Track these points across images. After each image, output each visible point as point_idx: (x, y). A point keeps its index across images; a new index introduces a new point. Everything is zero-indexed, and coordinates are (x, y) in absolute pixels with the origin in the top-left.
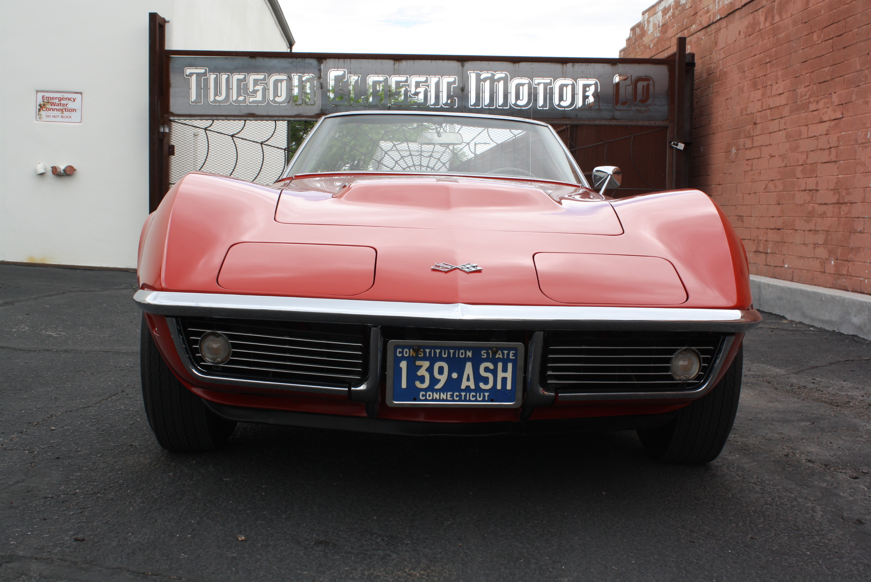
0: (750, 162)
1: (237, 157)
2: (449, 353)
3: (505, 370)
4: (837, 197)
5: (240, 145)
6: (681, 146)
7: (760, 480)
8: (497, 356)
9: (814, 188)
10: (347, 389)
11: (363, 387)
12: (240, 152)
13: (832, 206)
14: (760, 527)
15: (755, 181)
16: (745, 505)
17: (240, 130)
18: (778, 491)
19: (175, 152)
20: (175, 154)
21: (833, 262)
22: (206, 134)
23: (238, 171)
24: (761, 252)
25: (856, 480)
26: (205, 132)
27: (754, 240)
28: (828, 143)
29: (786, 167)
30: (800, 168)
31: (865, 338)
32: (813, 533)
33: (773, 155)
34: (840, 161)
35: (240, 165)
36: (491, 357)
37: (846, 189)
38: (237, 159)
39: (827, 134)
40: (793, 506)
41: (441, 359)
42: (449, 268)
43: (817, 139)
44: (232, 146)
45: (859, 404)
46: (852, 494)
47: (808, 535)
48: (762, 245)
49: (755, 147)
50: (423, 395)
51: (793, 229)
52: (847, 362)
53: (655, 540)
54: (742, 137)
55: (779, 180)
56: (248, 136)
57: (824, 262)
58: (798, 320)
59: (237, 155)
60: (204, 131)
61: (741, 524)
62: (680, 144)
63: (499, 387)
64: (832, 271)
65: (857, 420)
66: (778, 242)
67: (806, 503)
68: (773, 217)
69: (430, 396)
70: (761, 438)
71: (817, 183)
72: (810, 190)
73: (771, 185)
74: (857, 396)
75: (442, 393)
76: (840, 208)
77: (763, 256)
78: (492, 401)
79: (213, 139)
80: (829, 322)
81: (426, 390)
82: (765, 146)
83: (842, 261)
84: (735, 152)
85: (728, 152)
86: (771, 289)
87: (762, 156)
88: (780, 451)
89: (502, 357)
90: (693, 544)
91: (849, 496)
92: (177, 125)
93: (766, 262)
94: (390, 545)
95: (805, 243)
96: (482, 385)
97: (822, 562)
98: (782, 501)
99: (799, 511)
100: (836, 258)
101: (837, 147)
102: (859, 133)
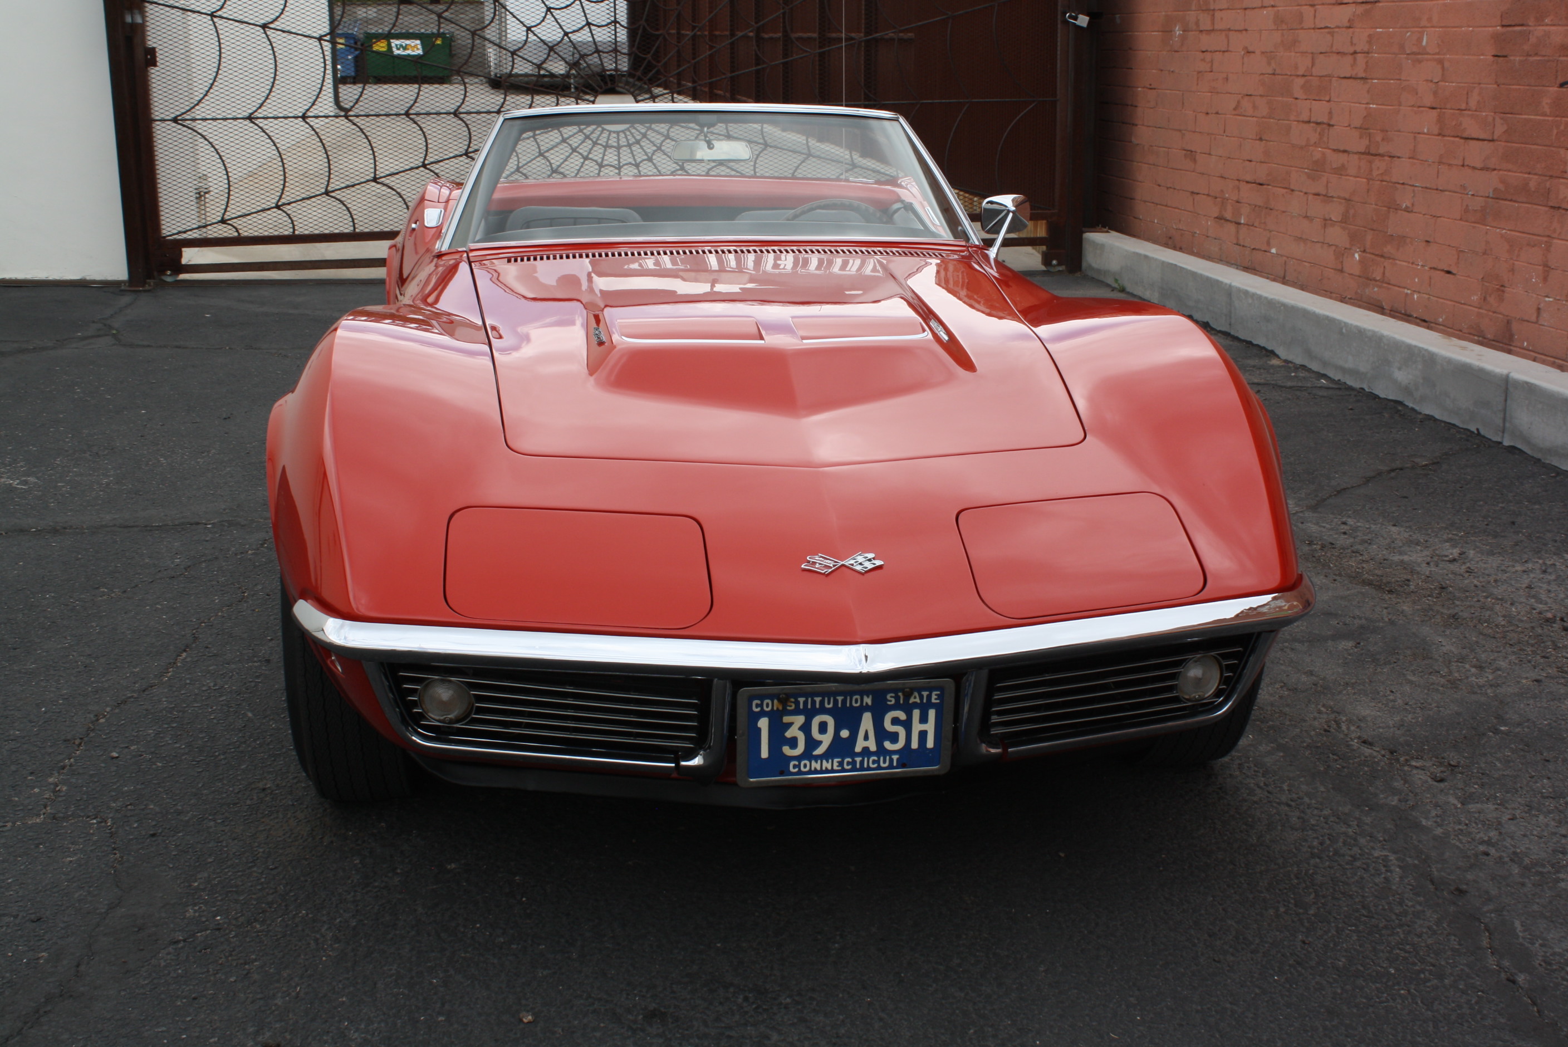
0: (1208, 56)
1: (276, 66)
2: (836, 702)
3: (924, 719)
4: (1365, 142)
5: (279, 42)
6: (1083, 21)
7: (1295, 796)
8: (912, 700)
9: (1325, 121)
10: (673, 765)
11: (697, 761)
12: (281, 56)
13: (1356, 157)
14: (1313, 915)
15: (1218, 93)
16: (1280, 861)
17: (277, 14)
18: (1326, 823)
19: (158, 59)
20: (158, 64)
21: (1357, 256)
22: (214, 23)
23: (278, 92)
24: (1228, 220)
25: (1442, 785)
26: (212, 20)
27: (1216, 198)
28: (1352, 43)
29: (1274, 74)
30: (1301, 81)
31: (1417, 408)
32: (1393, 921)
33: (1251, 49)
34: (1372, 79)
35: (283, 80)
36: (901, 702)
37: (1382, 131)
38: (276, 70)
39: (1350, 27)
40: (1354, 858)
41: (823, 710)
42: (831, 568)
43: (1332, 34)
44: (264, 45)
45: (1425, 586)
46: (1438, 820)
47: (1386, 927)
48: (1229, 208)
49: (1217, 30)
50: (795, 766)
51: (1286, 188)
52: (1393, 474)
53: (1161, 963)
54: (1193, 8)
55: (1261, 96)
56: (294, 25)
57: (1341, 254)
58: (1299, 361)
59: (276, 61)
60: (209, 18)
61: (1282, 910)
62: (1081, 16)
63: (915, 745)
64: (1356, 271)
65: (1426, 630)
66: (1260, 207)
67: (1373, 848)
68: (1250, 161)
69: (805, 766)
70: (1281, 687)
71: (1330, 113)
72: (1317, 123)
73: (1246, 104)
74: (1419, 565)
75: (824, 762)
76: (1371, 162)
77: (1232, 228)
78: (904, 766)
79: (227, 34)
80: (1354, 373)
81: (799, 758)
82: (1236, 31)
83: (1373, 256)
84: (1179, 34)
85: (1167, 31)
86: (1250, 301)
87: (1230, 49)
88: (1315, 719)
89: (919, 701)
90: (1218, 965)
91: (1435, 824)
92: (157, 9)
93: (1238, 239)
94: (760, 1010)
95: (1308, 215)
96: (888, 745)
97: (1415, 989)
98: (1335, 846)
99: (1364, 869)
100: (1362, 249)
101: (1368, 53)
102: (1408, 34)
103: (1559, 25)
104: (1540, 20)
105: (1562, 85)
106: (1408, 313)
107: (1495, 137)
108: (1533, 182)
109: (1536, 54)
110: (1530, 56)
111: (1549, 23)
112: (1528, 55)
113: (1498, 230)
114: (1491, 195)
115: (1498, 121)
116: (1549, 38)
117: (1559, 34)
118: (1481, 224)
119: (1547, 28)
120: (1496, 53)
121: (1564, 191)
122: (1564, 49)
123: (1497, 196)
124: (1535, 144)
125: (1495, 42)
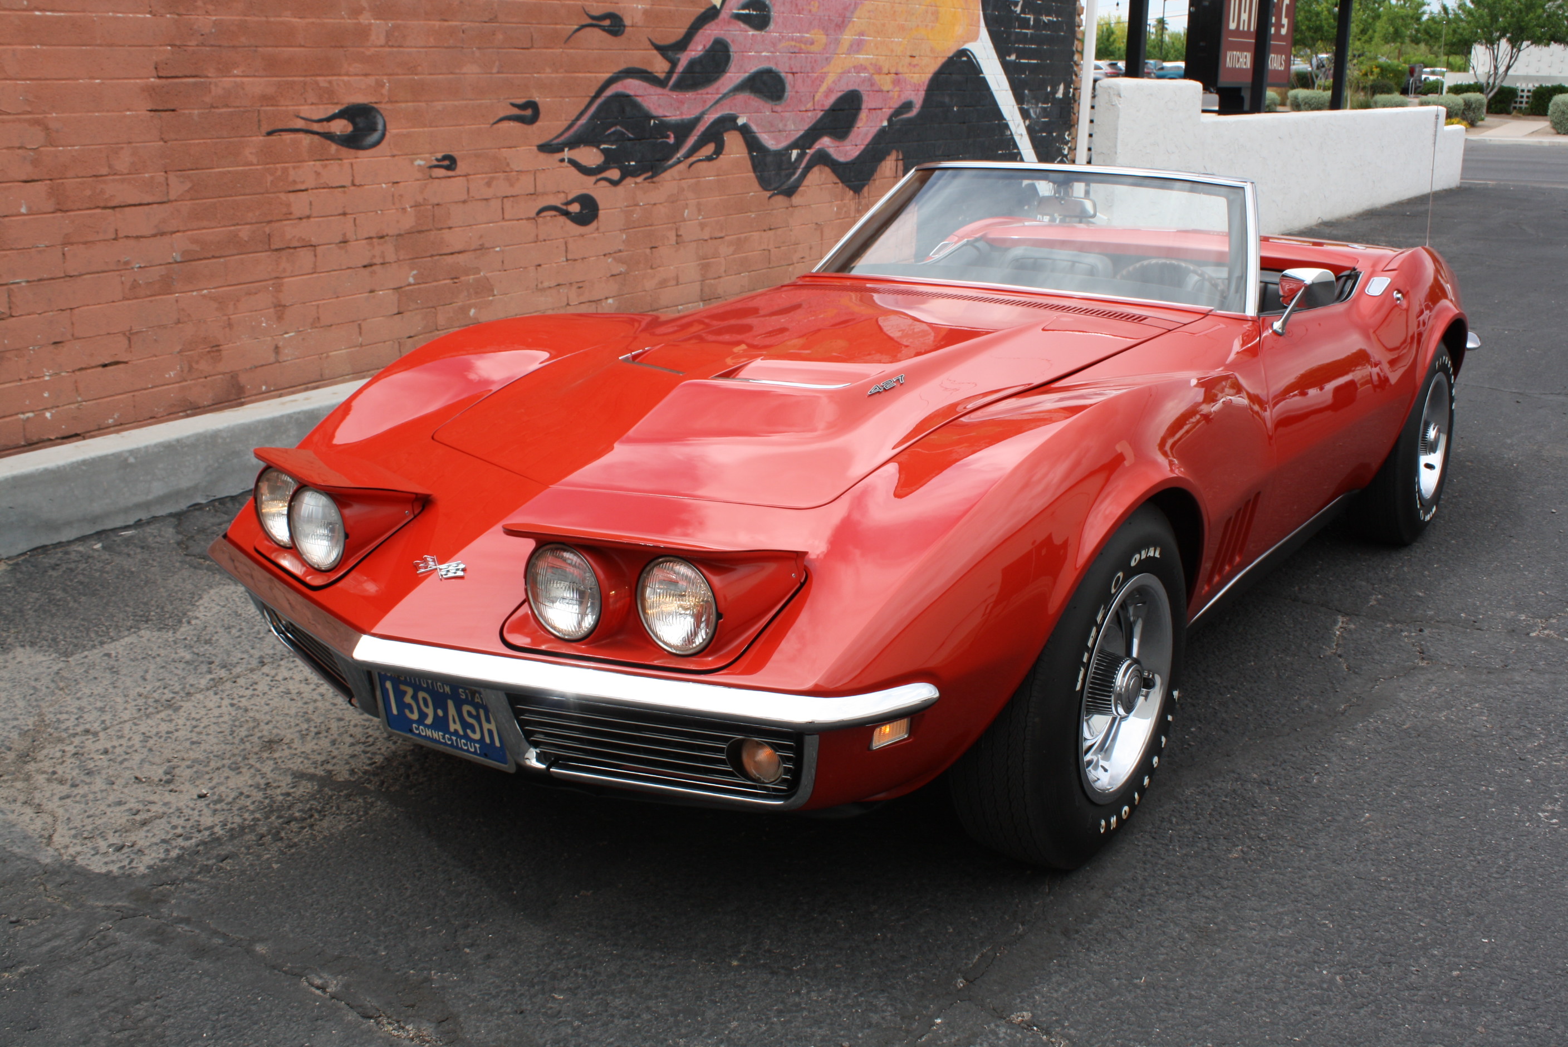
103: (255, 76)
104: (225, 70)
105: (269, 134)
106: (35, 439)
107: (173, 196)
108: (244, 232)
109: (227, 106)
110: (217, 107)
111: (240, 74)
112: (212, 107)
113: (195, 293)
114: (179, 259)
115: (172, 178)
116: (243, 89)
117: (258, 85)
118: (164, 294)
119: (238, 79)
120: (154, 108)
121: (292, 231)
122: (267, 99)
123: (188, 258)
124: (241, 195)
125: (150, 95)
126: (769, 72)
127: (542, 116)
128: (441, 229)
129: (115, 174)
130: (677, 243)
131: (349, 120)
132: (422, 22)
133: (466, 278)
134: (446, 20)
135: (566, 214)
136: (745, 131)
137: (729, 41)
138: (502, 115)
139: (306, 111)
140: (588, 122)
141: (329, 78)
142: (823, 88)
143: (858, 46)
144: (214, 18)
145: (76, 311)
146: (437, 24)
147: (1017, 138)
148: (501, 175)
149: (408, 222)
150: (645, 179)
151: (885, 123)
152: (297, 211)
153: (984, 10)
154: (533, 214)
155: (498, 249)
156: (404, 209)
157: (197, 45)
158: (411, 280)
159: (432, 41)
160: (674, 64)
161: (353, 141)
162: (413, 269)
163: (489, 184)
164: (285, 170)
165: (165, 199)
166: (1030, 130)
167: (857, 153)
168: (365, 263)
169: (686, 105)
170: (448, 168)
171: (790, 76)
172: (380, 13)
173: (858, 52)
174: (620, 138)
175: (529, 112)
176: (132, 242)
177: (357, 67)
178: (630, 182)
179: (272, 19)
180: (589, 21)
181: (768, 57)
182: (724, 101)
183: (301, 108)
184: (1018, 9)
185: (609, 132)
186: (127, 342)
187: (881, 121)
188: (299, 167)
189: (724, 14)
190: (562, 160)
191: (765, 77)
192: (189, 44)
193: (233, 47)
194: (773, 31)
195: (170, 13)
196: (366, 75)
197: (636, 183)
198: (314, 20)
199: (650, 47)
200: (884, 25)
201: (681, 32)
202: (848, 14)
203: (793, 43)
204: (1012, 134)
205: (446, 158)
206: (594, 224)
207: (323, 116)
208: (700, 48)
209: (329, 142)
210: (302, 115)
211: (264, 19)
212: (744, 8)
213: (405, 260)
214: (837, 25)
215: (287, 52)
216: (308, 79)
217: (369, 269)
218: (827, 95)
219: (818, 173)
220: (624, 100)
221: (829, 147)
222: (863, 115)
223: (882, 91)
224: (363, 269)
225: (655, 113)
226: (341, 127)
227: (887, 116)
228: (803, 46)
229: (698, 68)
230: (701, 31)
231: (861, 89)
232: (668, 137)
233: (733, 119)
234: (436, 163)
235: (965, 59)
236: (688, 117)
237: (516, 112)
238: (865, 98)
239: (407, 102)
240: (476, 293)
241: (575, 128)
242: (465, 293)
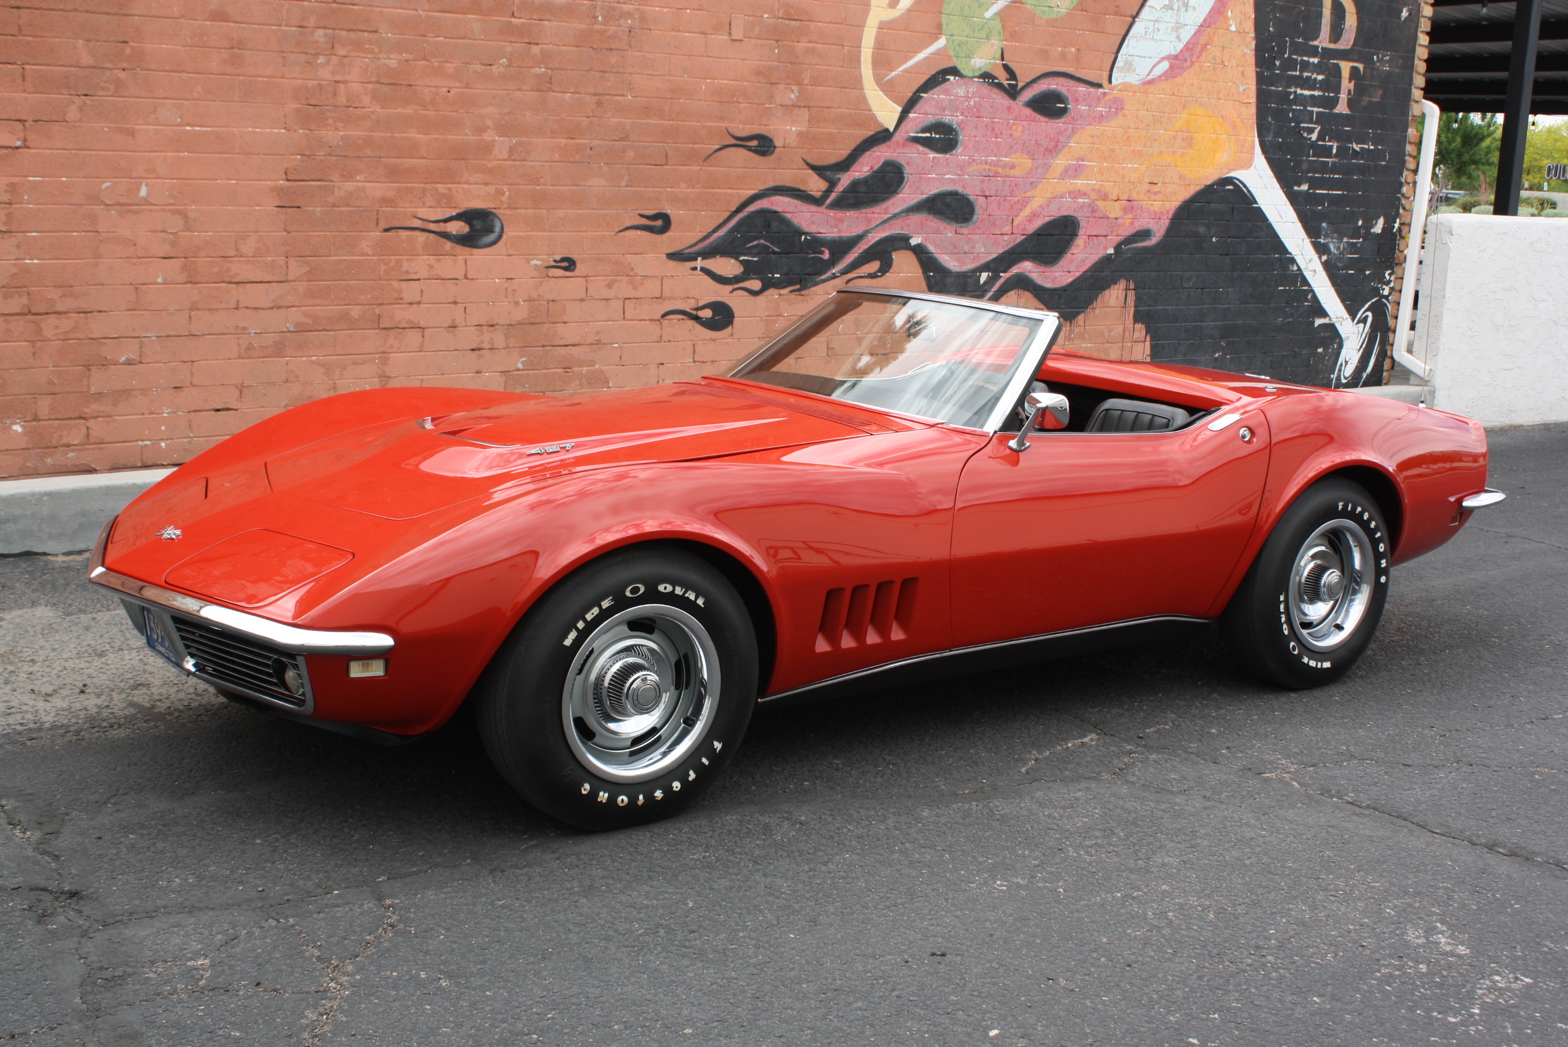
4: (19, 302)
34: (25, 232)
37: (61, 287)
76: (35, 322)
100: (28, 419)
101: (10, 204)
102: (108, 184)
103: (376, 182)
104: (348, 176)
105: (386, 230)
106: (150, 463)
107: (291, 277)
108: (355, 312)
109: (348, 206)
110: (339, 206)
111: (363, 180)
112: (334, 206)
113: (304, 359)
114: (292, 329)
115: (292, 262)
116: (364, 192)
117: (378, 189)
118: (276, 357)
119: (360, 184)
120: (281, 205)
121: (401, 314)
122: (386, 201)
123: (301, 329)
124: (355, 280)
125: (279, 195)
126: (954, 194)
127: (673, 227)
128: (556, 323)
129: (241, 256)
130: (828, 356)
131: (466, 222)
132: (547, 140)
133: (580, 369)
134: (572, 138)
135: (696, 318)
136: (920, 252)
137: (902, 162)
138: (628, 224)
139: (423, 212)
140: (725, 235)
141: (450, 186)
142: (1027, 211)
143: (1075, 171)
144: (342, 133)
145: (196, 364)
146: (564, 141)
147: (1306, 274)
148: (625, 279)
149: (521, 314)
150: (791, 292)
151: (1111, 251)
152: (408, 297)
153: (1258, 137)
154: (658, 316)
155: (616, 345)
156: (517, 303)
157: (325, 155)
158: (520, 366)
159: (557, 156)
160: (832, 184)
161: (468, 241)
162: (522, 357)
163: (610, 286)
164: (399, 262)
165: (284, 279)
166: (1326, 266)
167: (1070, 280)
168: (473, 347)
169: (845, 223)
170: (566, 269)
171: (982, 199)
172: (505, 130)
173: (1075, 177)
174: (763, 250)
175: (659, 223)
176: (251, 312)
177: (478, 177)
178: (773, 293)
179: (397, 135)
180: (734, 142)
181: (953, 180)
182: (895, 221)
183: (419, 210)
184: (1314, 137)
185: (751, 244)
186: (238, 393)
187: (1106, 248)
188: (412, 260)
189: (898, 137)
190: (695, 269)
191: (948, 199)
192: (317, 154)
193: (358, 157)
194: (960, 154)
195: (302, 129)
196: (486, 184)
197: (780, 295)
198: (437, 136)
199: (805, 166)
200: (1113, 151)
201: (842, 153)
202: (1062, 139)
203: (987, 167)
204: (1299, 269)
205: (563, 260)
206: (729, 330)
207: (440, 218)
208: (866, 169)
209: (445, 240)
210: (420, 216)
211: (390, 135)
212: (923, 131)
213: (514, 347)
214: (1047, 149)
215: (409, 162)
216: (428, 186)
217: (477, 353)
218: (1030, 219)
219: (1015, 297)
220: (769, 217)
221: (1030, 272)
222: (1080, 241)
223: (1108, 218)
224: (470, 352)
225: (806, 229)
226: (458, 228)
227: (1114, 244)
228: (1000, 170)
229: (862, 188)
230: (868, 153)
231: (1078, 215)
232: (822, 253)
233: (906, 239)
234: (554, 264)
235: (1231, 187)
236: (848, 235)
237: (645, 222)
238: (1083, 224)
239: (527, 209)
240: (589, 383)
241: (711, 239)
242: (578, 382)
